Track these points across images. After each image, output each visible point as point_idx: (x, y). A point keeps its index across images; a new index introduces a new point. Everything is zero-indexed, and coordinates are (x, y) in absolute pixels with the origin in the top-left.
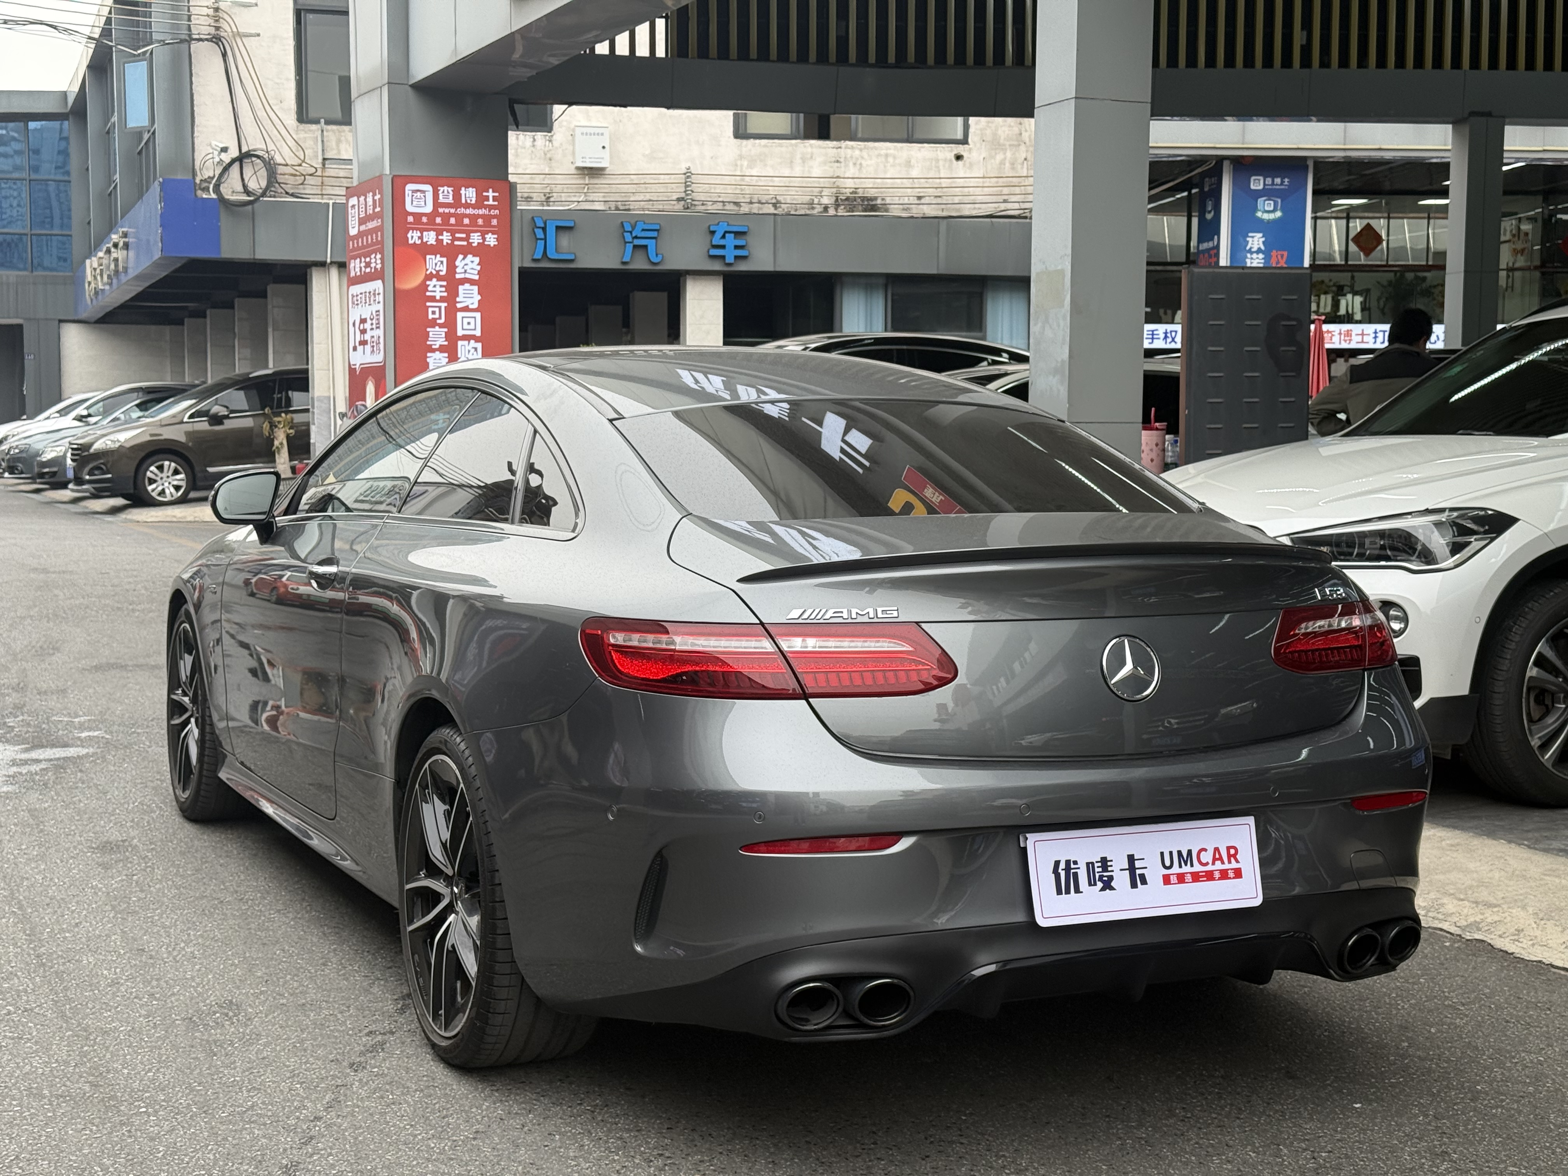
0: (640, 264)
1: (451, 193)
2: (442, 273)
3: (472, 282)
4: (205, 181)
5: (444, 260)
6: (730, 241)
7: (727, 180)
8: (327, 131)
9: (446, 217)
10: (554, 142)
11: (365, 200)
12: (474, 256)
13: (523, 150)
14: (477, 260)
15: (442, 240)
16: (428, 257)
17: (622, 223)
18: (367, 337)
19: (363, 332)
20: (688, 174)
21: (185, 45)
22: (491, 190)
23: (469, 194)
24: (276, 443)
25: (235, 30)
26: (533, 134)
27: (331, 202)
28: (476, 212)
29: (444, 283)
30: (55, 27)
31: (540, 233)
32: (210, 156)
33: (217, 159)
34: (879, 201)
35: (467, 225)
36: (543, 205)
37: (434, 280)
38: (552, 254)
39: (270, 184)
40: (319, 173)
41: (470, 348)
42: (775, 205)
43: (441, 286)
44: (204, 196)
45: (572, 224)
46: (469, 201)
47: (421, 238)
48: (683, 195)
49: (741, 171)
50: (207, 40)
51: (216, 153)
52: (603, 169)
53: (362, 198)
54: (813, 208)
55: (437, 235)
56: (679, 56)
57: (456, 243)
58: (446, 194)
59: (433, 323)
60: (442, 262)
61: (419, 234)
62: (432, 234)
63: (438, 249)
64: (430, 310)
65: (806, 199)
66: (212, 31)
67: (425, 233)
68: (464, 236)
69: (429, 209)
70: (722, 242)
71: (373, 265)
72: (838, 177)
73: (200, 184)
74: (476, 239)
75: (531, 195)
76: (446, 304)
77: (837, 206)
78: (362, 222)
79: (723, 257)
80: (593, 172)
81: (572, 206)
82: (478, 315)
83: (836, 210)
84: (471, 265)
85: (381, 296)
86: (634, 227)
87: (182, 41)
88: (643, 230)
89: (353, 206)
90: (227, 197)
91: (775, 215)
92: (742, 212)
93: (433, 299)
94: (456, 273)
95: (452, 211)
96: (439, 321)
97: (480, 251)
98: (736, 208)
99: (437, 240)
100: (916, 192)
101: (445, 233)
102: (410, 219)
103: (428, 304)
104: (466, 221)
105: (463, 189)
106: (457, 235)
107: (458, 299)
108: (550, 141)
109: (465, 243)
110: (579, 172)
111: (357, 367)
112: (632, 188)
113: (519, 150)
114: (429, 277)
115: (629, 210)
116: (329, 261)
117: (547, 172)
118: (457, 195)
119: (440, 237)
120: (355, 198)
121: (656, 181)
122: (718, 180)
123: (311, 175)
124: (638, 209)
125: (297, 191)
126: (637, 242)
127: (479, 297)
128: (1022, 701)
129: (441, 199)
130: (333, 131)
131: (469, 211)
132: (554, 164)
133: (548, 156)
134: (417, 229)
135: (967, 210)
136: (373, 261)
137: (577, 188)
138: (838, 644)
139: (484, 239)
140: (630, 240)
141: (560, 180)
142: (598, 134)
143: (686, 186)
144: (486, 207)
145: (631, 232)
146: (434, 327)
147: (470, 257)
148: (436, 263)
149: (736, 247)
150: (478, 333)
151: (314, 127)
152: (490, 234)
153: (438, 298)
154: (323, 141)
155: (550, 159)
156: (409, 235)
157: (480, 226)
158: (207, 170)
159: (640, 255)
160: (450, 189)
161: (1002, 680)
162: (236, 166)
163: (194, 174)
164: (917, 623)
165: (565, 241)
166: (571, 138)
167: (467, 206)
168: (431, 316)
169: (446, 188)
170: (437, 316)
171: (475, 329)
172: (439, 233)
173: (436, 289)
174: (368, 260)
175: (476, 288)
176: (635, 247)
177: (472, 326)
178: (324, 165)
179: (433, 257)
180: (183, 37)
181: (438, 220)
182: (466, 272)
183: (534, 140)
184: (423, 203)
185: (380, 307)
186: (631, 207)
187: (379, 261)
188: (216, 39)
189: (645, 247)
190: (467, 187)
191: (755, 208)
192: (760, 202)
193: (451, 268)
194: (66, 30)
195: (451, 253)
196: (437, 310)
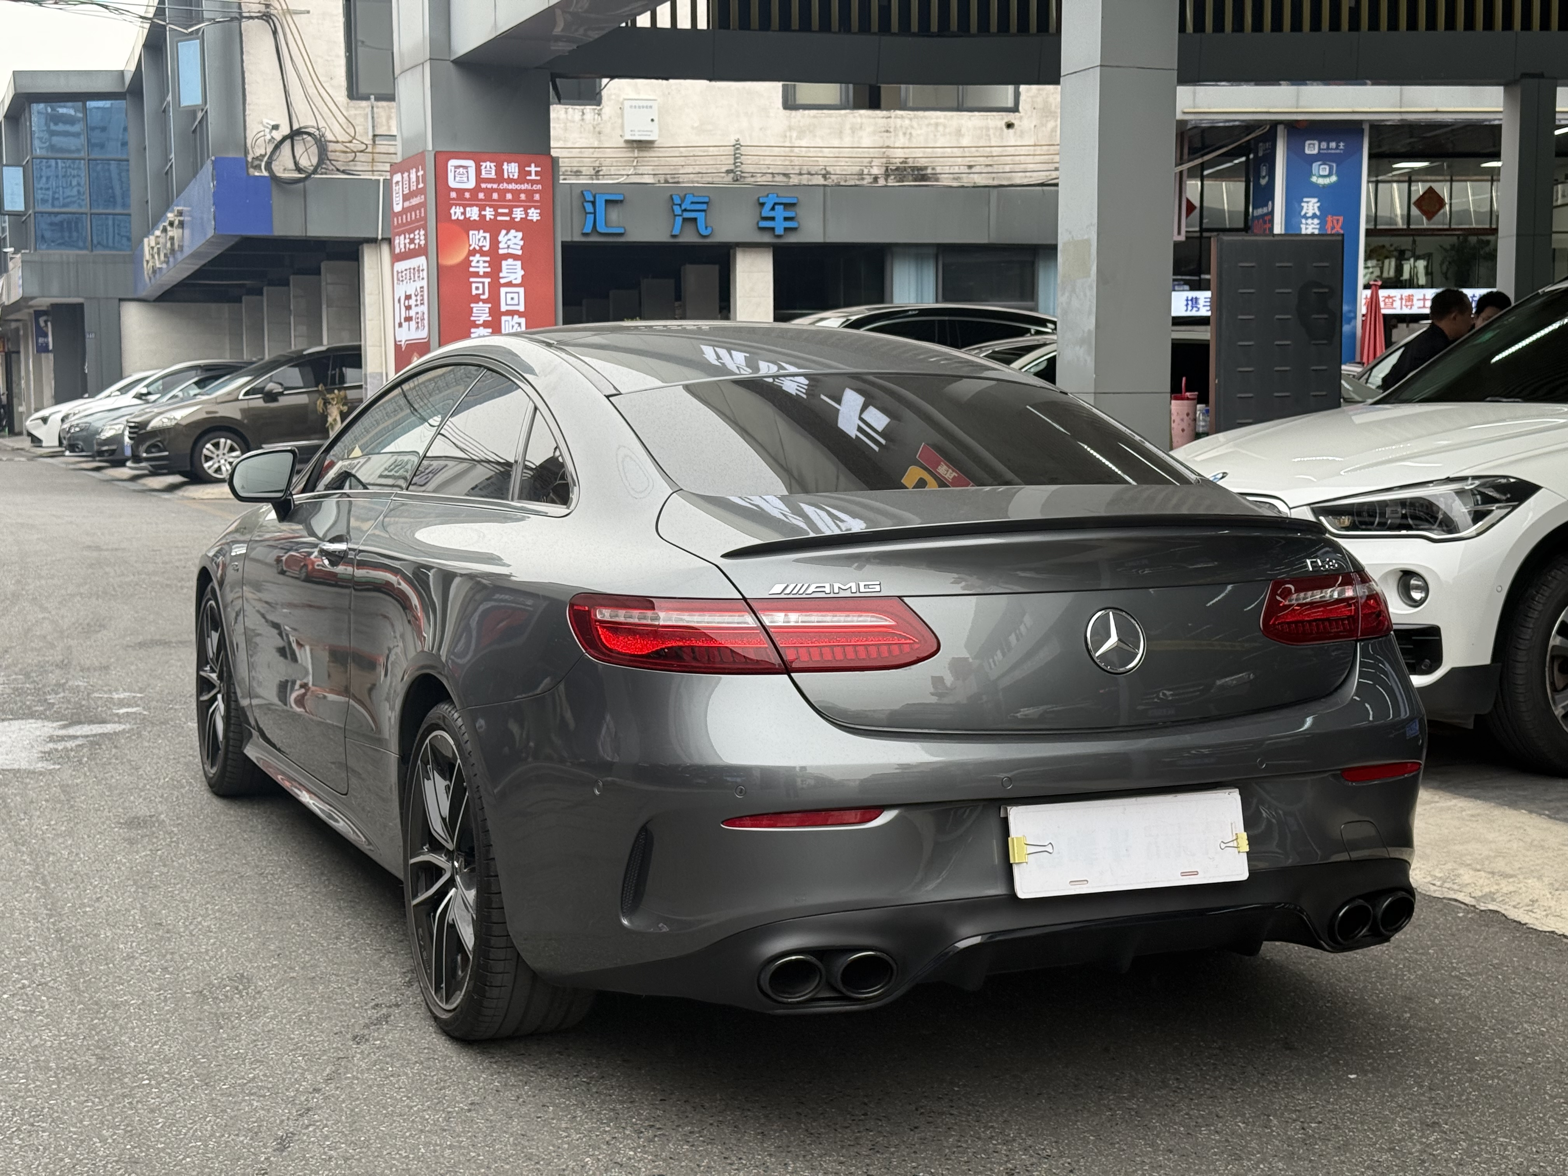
0: (689, 237)
1: (494, 168)
2: (486, 249)
3: (515, 257)
4: (257, 158)
5: (488, 235)
6: (780, 212)
7: (776, 151)
8: (378, 107)
9: (489, 192)
10: (603, 116)
11: (409, 176)
12: (517, 231)
13: (572, 124)
14: (520, 235)
15: (485, 216)
16: (471, 232)
17: (671, 196)
18: (412, 313)
19: (408, 308)
20: (737, 146)
21: (235, 24)
22: (533, 165)
23: (511, 169)
24: (330, 419)
25: (285, 7)
26: (582, 107)
27: (381, 179)
28: (518, 187)
29: (488, 259)
30: (106, 7)
31: (589, 208)
32: (262, 133)
33: (268, 137)
34: (929, 171)
35: (509, 201)
36: (592, 179)
37: (478, 255)
38: (601, 228)
39: (321, 161)
40: (370, 149)
41: (514, 323)
42: (825, 176)
43: (485, 262)
44: (257, 174)
45: (620, 198)
46: (511, 177)
47: (464, 213)
48: (732, 167)
49: (791, 142)
50: (257, 17)
51: (267, 131)
52: (652, 142)
53: (406, 175)
54: (863, 179)
55: (480, 211)
56: (720, 28)
57: (499, 218)
58: (489, 169)
59: (477, 299)
60: (485, 238)
61: (462, 210)
62: (475, 210)
63: (481, 224)
64: (474, 286)
65: (856, 169)
66: (262, 8)
67: (468, 209)
68: (506, 211)
69: (471, 184)
70: (772, 214)
71: (417, 241)
72: (888, 147)
73: (252, 162)
74: (518, 214)
75: (581, 169)
76: (489, 280)
77: (887, 176)
78: (406, 198)
79: (773, 229)
80: (642, 145)
81: (622, 180)
82: (521, 290)
83: (886, 180)
84: (514, 241)
85: (425, 273)
86: (683, 200)
87: (232, 19)
88: (692, 203)
89: (397, 183)
90: (278, 175)
91: (824, 186)
92: (791, 184)
93: (476, 274)
94: (499, 248)
95: (495, 186)
96: (482, 297)
97: (524, 226)
98: (785, 179)
99: (480, 215)
100: (967, 161)
101: (488, 209)
102: (453, 195)
103: (472, 280)
104: (509, 196)
105: (505, 164)
106: (500, 211)
107: (501, 275)
108: (599, 114)
109: (507, 218)
110: (629, 145)
111: (403, 343)
112: (681, 161)
113: (568, 124)
114: (473, 253)
115: (678, 183)
116: (380, 237)
117: (596, 146)
118: (499, 171)
119: (483, 213)
120: (399, 174)
121: (705, 154)
122: (768, 152)
123: (361, 151)
124: (688, 182)
125: (347, 168)
126: (687, 215)
127: (522, 273)
128: (1018, 674)
129: (484, 175)
130: (383, 107)
131: (512, 186)
132: (603, 138)
133: (597, 129)
134: (460, 205)
135: (1018, 179)
136: (417, 237)
137: (625, 161)
138: (820, 619)
139: (527, 214)
140: (680, 213)
141: (609, 153)
142: (647, 107)
143: (736, 158)
144: (529, 181)
145: (680, 205)
146: (477, 303)
147: (513, 232)
148: (479, 239)
149: (786, 219)
150: (521, 308)
151: (364, 103)
152: (533, 210)
153: (481, 273)
154: (373, 118)
155: (600, 133)
156: (452, 211)
157: (523, 201)
158: (259, 148)
159: (690, 227)
160: (492, 165)
161: (999, 653)
162: (287, 144)
163: (246, 152)
164: (900, 597)
165: (614, 214)
166: (619, 111)
167: (510, 181)
168: (474, 292)
169: (488, 163)
170: (480, 291)
171: (518, 304)
172: (482, 208)
173: (479, 264)
174: (412, 236)
175: (519, 263)
176: (685, 220)
177: (516, 301)
178: (374, 141)
179: (476, 232)
180: (233, 15)
181: (481, 196)
182: (508, 247)
183: (583, 114)
184: (465, 179)
185: (424, 283)
186: (681, 180)
187: (422, 238)
188: (266, 17)
189: (695, 220)
190: (509, 162)
191: (805, 180)
192: (809, 174)
193: (495, 243)
194: (117, 9)
195: (493, 228)
196: (480, 285)
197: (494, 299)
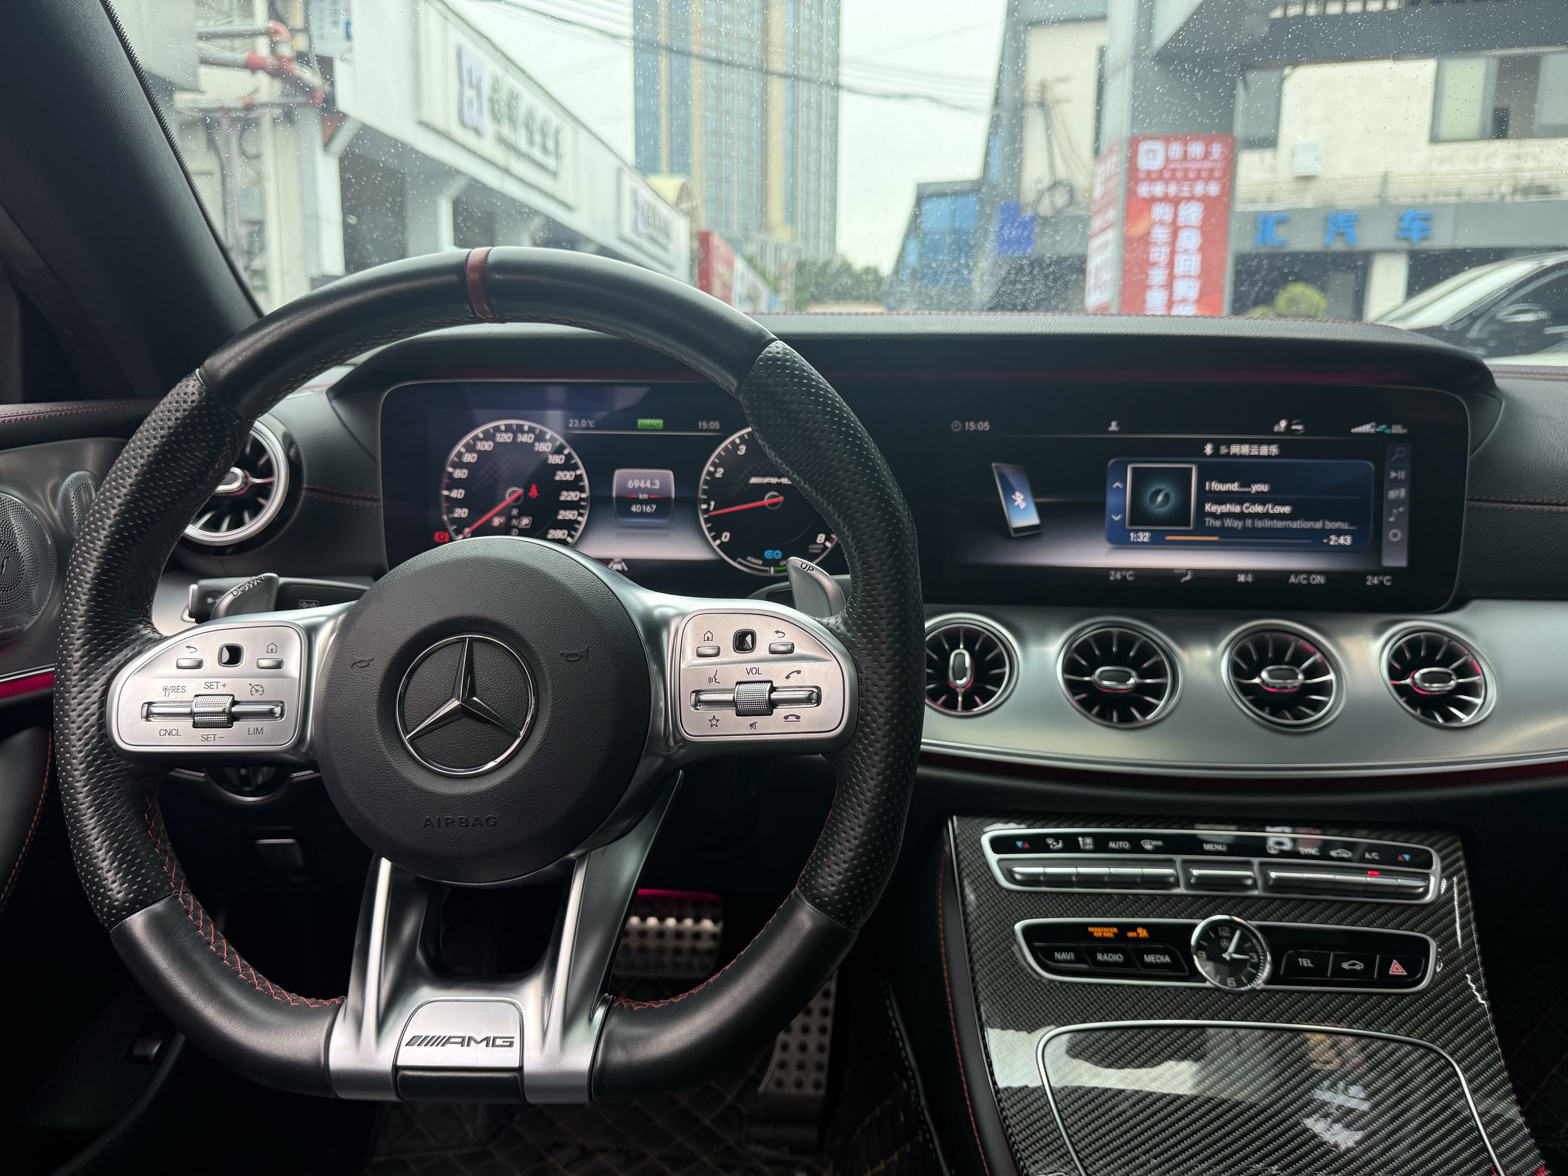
9: (1174, 171)
23: (1196, 149)
58: (1176, 150)
197: (1171, 264)
